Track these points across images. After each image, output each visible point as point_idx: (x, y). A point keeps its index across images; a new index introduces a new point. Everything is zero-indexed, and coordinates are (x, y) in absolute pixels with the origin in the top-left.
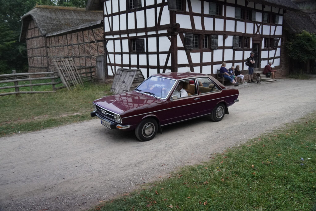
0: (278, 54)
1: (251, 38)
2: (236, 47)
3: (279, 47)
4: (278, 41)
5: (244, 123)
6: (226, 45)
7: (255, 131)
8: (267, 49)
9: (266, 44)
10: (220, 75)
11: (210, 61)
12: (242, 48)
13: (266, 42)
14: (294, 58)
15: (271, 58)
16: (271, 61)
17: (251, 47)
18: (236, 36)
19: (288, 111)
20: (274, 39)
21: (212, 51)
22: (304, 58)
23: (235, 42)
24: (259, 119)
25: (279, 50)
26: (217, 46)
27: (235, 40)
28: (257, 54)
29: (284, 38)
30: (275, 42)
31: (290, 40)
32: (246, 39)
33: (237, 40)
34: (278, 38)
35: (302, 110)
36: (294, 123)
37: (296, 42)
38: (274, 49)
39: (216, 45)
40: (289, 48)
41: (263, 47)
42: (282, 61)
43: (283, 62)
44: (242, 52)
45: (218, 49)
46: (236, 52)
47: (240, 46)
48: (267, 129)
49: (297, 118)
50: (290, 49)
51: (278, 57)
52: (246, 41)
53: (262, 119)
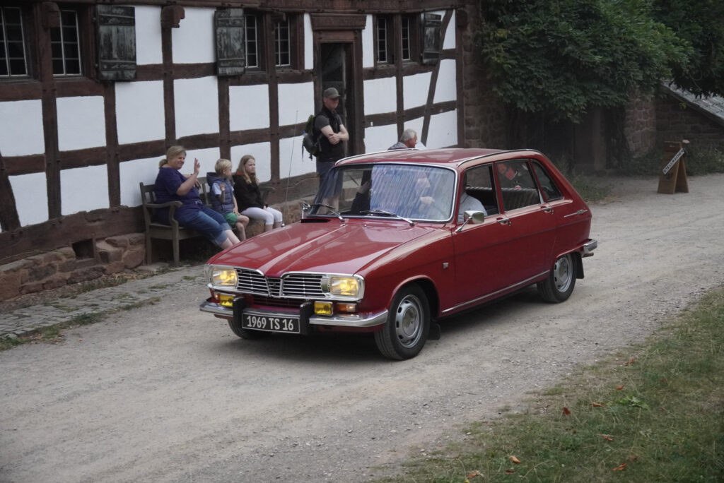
0: (447, 90)
1: (307, 19)
2: (232, 66)
3: (449, 54)
4: (441, 27)
5: (267, 444)
6: (177, 59)
7: (323, 476)
8: (392, 66)
9: (382, 47)
10: (158, 210)
11: (101, 142)
12: (263, 68)
13: (382, 35)
14: (521, 105)
15: (414, 114)
16: (413, 126)
17: (309, 64)
18: (230, 7)
19: (486, 364)
20: (422, 16)
21: (106, 89)
22: (570, 101)
23: (224, 40)
24: (343, 418)
25: (448, 68)
26: (135, 64)
27: (225, 30)
28: (345, 98)
29: (468, 9)
30: (429, 31)
31: (500, 19)
32: (284, 24)
33: (236, 29)
34: (442, 14)
35: (555, 350)
36: (509, 416)
37: (526, 27)
38: (424, 65)
39: (130, 59)
40: (496, 59)
41: (368, 61)
42: (468, 124)
43: (472, 128)
44: (264, 88)
45: (136, 79)
46: (234, 91)
47: (252, 62)
48: (377, 465)
49: (527, 393)
50: (499, 61)
51: (446, 107)
52: (284, 35)
53: (359, 414)
